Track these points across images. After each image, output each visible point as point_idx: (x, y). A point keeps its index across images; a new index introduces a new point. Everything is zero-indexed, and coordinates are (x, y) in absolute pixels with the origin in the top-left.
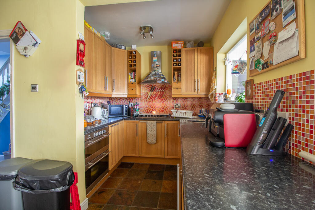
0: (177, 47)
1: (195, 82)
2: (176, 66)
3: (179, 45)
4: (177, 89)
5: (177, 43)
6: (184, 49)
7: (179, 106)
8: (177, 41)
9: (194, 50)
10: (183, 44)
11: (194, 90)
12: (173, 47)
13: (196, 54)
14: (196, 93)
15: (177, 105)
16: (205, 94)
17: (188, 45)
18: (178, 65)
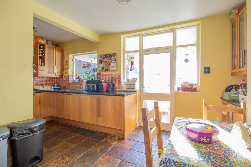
0: (42, 42)
1: (54, 67)
2: (41, 55)
3: (43, 41)
4: (42, 71)
5: (42, 40)
6: (46, 45)
7: (37, 83)
8: (42, 38)
9: (53, 48)
10: (46, 42)
11: (53, 72)
12: (39, 41)
13: (54, 50)
14: (55, 74)
15: (35, 82)
16: (60, 76)
17: (49, 43)
18: (43, 55)
